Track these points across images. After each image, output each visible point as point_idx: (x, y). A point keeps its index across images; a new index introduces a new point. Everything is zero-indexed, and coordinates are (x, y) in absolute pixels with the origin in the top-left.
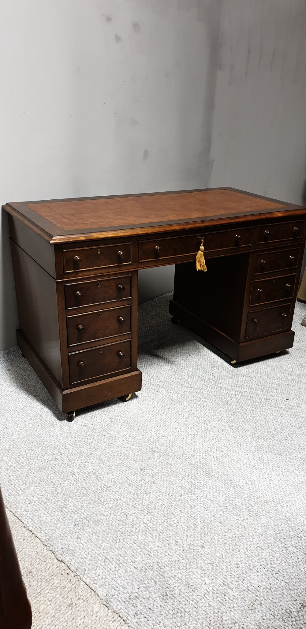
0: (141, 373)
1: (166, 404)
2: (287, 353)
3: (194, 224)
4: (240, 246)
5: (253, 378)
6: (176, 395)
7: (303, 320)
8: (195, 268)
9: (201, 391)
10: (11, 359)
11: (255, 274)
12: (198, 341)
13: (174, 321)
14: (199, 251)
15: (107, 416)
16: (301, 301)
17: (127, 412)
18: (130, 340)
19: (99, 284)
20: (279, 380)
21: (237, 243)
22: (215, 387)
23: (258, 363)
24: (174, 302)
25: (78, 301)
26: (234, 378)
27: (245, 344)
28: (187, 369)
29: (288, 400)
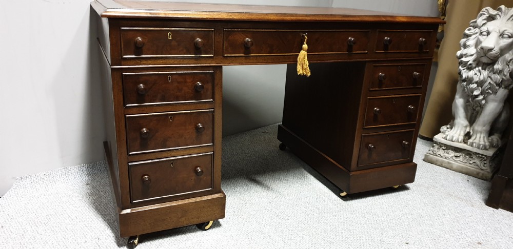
0: (225, 197)
1: (253, 238)
2: (407, 189)
3: (297, 16)
4: (354, 52)
5: (366, 214)
6: (268, 227)
7: (426, 155)
8: (296, 72)
9: (300, 225)
10: (96, 173)
11: (372, 89)
12: (305, 169)
13: (282, 147)
14: (302, 51)
15: (177, 246)
16: (423, 138)
17: (203, 244)
18: (211, 154)
19: (170, 77)
20: (397, 218)
21: (350, 47)
22: (318, 221)
23: (373, 198)
24: (284, 127)
25: (141, 97)
26: (342, 212)
27: (358, 172)
28: (288, 198)
29: (407, 243)
